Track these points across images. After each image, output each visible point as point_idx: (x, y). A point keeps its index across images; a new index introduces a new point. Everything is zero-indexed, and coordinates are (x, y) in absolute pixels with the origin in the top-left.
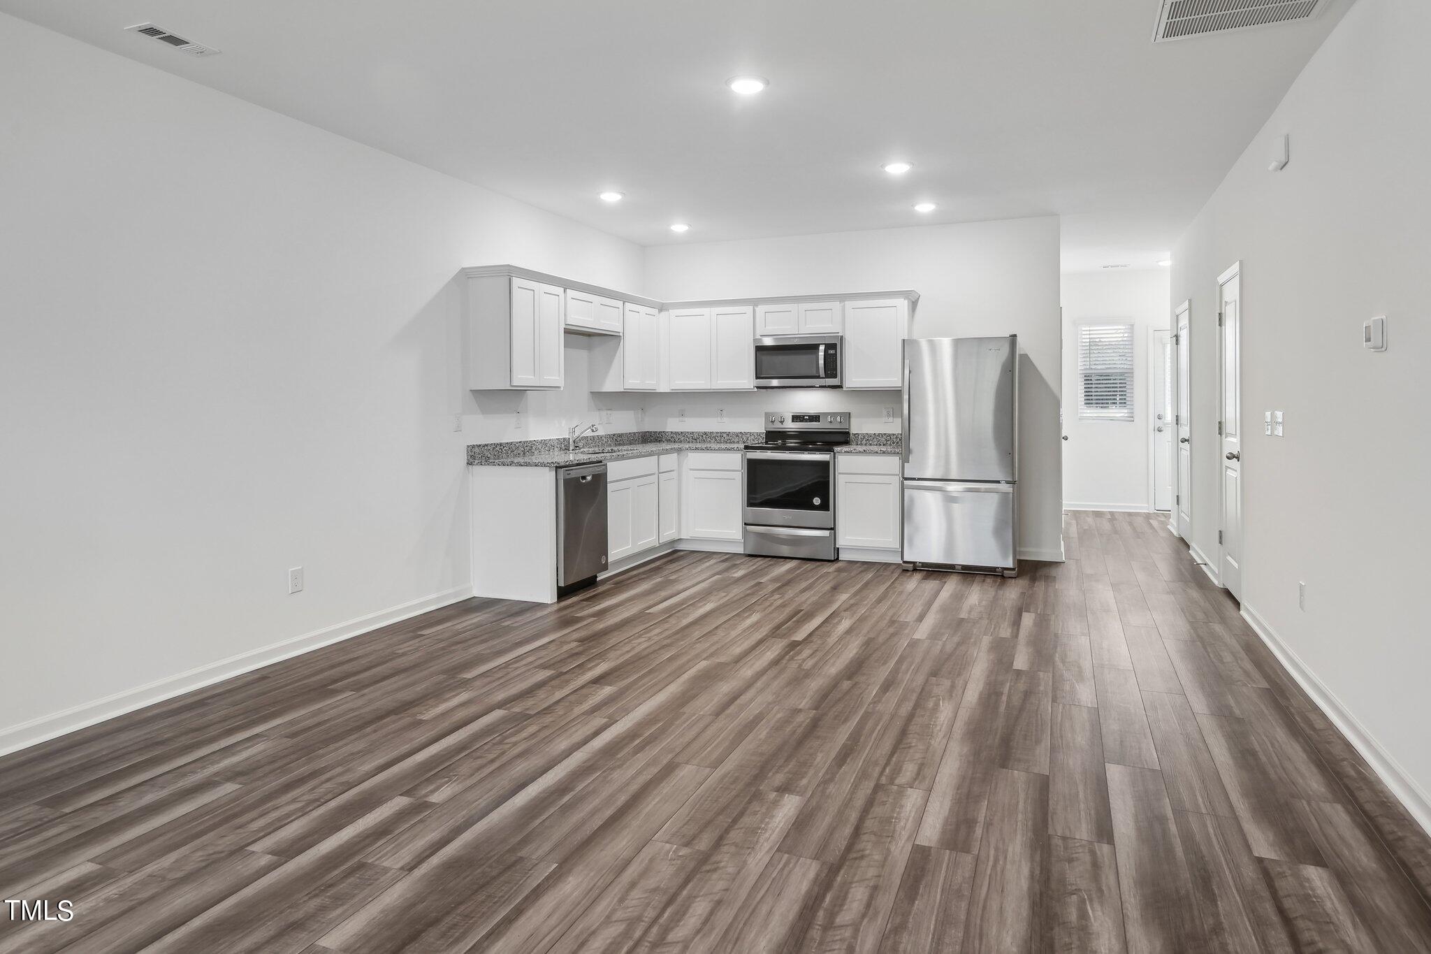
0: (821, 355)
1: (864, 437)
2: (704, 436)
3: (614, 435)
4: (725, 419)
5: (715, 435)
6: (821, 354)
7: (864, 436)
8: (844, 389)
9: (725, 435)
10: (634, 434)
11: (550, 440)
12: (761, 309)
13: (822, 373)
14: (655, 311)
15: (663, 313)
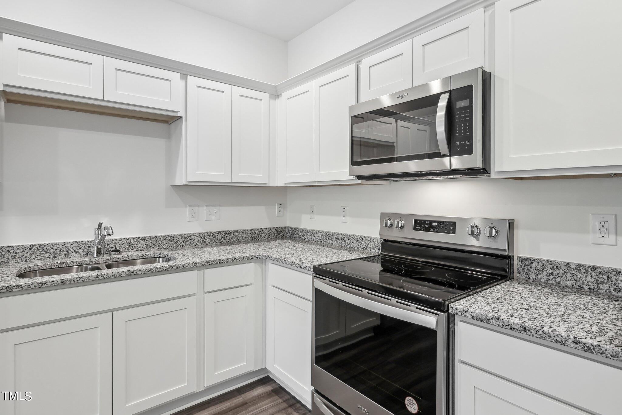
0: (441, 116)
1: (543, 268)
2: (328, 237)
3: (218, 233)
4: (348, 219)
5: (336, 237)
6: (441, 114)
7: (543, 265)
8: (493, 175)
9: (345, 239)
10: (261, 230)
11: (57, 244)
12: (366, 62)
13: (443, 148)
14: (265, 96)
15: (278, 101)
